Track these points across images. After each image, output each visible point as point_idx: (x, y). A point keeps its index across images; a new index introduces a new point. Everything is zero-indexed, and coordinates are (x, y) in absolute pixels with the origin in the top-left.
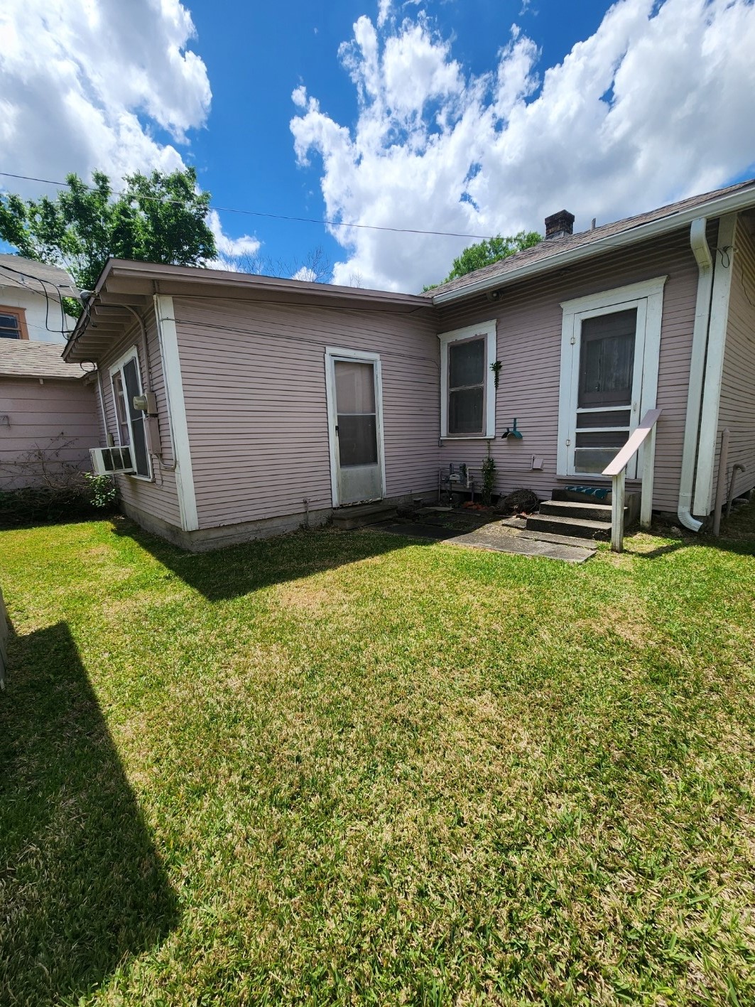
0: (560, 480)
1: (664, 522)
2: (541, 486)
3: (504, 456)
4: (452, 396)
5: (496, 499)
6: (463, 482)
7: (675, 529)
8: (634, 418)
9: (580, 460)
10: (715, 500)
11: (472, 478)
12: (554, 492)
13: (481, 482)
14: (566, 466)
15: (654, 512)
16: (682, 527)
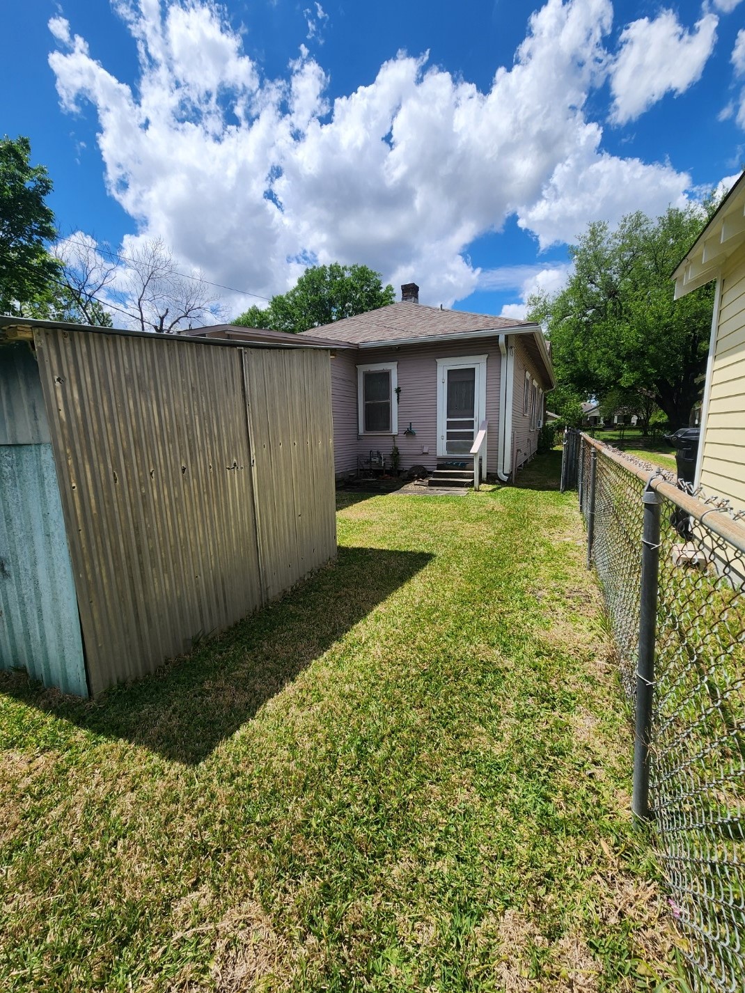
0: (439, 459)
1: (492, 478)
2: (429, 464)
3: (405, 446)
4: (367, 407)
5: (400, 472)
6: (380, 462)
7: (497, 481)
8: (476, 424)
9: (450, 447)
10: (512, 466)
11: (385, 459)
12: (438, 465)
13: (390, 461)
14: (442, 451)
15: (488, 474)
16: (500, 480)
